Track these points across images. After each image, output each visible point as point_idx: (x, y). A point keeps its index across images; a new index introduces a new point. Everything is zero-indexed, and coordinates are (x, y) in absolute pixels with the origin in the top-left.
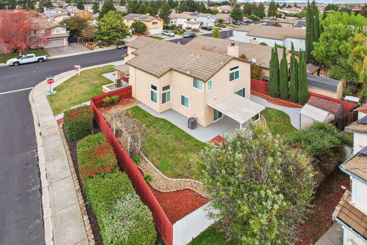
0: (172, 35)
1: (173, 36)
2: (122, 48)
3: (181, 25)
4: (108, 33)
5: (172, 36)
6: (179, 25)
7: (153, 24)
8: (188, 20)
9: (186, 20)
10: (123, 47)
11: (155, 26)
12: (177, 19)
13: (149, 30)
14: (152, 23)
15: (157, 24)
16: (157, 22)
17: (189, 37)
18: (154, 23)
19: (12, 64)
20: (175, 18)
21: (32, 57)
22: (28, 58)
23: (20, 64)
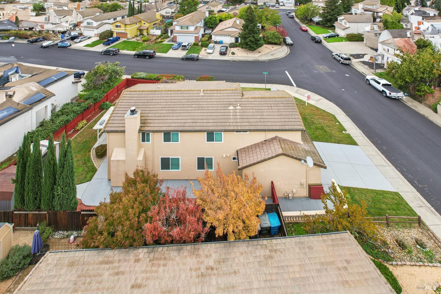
21: (379, 83)
22: (376, 82)
23: (370, 84)
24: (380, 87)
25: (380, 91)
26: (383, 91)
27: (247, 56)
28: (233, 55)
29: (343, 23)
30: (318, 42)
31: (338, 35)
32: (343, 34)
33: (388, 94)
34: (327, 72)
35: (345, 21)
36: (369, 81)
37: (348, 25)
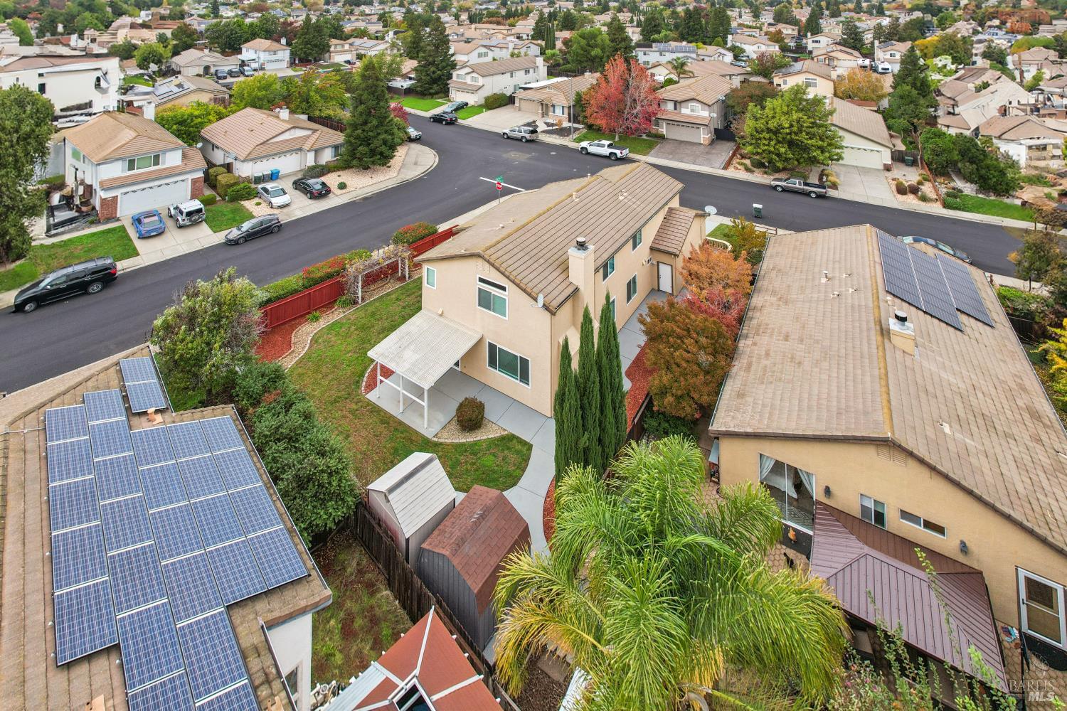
2: (779, 189)
10: (781, 186)
19: (580, 150)
21: (603, 146)
22: (599, 145)
23: (588, 153)
24: (606, 151)
25: (606, 157)
26: (611, 154)
27: (375, 180)
28: (344, 191)
29: (468, 80)
30: (451, 123)
31: (467, 104)
32: (472, 100)
33: (619, 155)
34: (530, 158)
35: (474, 75)
36: (586, 149)
37: (481, 81)
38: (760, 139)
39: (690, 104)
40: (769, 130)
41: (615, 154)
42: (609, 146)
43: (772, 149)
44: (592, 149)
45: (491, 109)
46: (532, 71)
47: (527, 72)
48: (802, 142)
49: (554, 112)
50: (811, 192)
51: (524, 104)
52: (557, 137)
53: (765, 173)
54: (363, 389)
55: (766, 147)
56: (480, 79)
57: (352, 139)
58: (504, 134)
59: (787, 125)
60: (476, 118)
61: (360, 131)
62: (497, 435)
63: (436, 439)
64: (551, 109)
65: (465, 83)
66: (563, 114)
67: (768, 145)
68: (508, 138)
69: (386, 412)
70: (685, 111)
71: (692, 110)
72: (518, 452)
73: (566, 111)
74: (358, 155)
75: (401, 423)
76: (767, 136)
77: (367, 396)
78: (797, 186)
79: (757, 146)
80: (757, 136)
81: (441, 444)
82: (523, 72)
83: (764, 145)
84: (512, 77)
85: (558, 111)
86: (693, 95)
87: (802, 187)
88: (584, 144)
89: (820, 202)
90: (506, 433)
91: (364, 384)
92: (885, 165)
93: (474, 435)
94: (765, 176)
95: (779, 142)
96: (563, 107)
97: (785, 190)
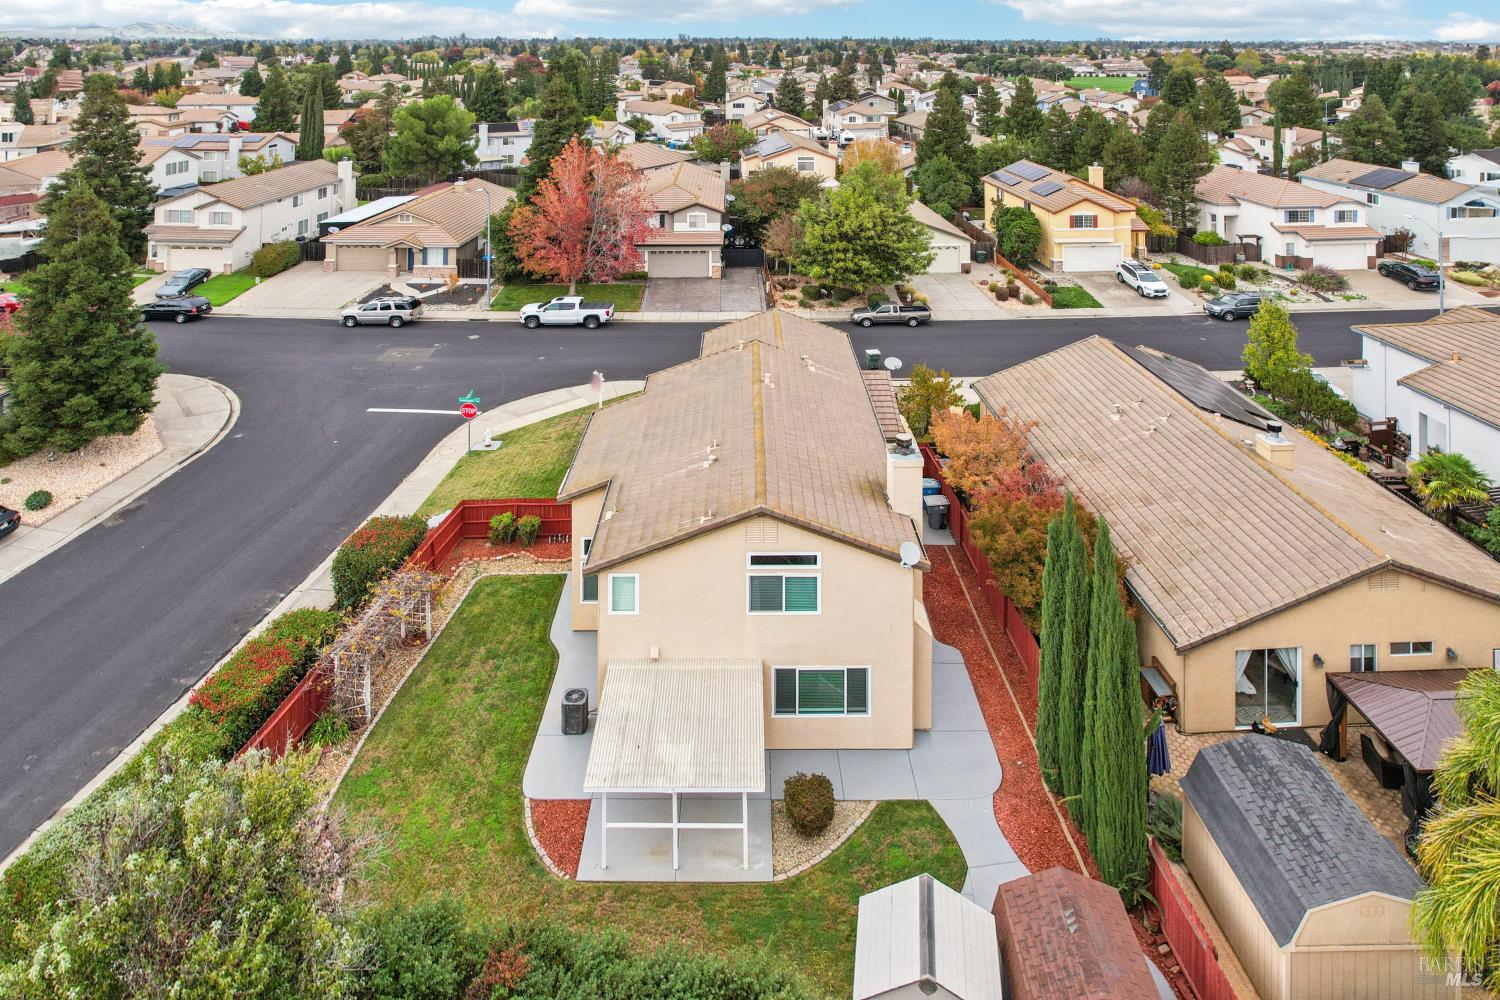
0: (1153, 294)
1: (1156, 297)
2: (867, 323)
3: (1253, 241)
4: (825, 253)
5: (1147, 297)
6: (1241, 238)
7: (1072, 226)
8: (1293, 216)
9: (1280, 218)
10: (869, 319)
11: (1084, 234)
12: (1239, 205)
13: (1056, 249)
14: (1068, 222)
15: (1096, 225)
16: (1095, 218)
17: (1229, 317)
18: (1076, 222)
19: (523, 321)
20: (1233, 198)
21: (571, 306)
22: (562, 307)
23: (540, 326)
24: (577, 315)
25: (578, 325)
26: (587, 318)
29: (203, 221)
30: (195, 317)
31: (208, 273)
32: (218, 262)
33: (603, 318)
34: (433, 355)
35: (220, 208)
36: (537, 318)
37: (237, 219)
38: (831, 252)
39: (690, 214)
40: (844, 236)
41: (596, 317)
42: (582, 305)
43: (851, 265)
44: (550, 316)
45: (270, 276)
46: (330, 190)
47: (323, 192)
48: (889, 248)
49: (425, 262)
50: (911, 319)
51: (347, 257)
52: (455, 307)
53: (831, 305)
54: (555, 870)
55: (842, 264)
56: (236, 214)
57: (47, 384)
58: (347, 318)
59: (870, 225)
60: (245, 297)
61: (67, 361)
62: (865, 815)
63: (781, 877)
64: (418, 257)
65: (195, 229)
66: (446, 262)
67: (844, 260)
68: (358, 324)
69: (650, 885)
70: (681, 226)
71: (693, 224)
72: (922, 821)
73: (453, 256)
74: (67, 420)
75: (695, 887)
76: (843, 245)
77: (580, 876)
78: (892, 313)
79: (827, 263)
80: (827, 247)
81: (798, 878)
82: (315, 193)
83: (838, 261)
84: (295, 205)
85: (435, 260)
86: (688, 200)
87: (898, 314)
88: (531, 309)
89: (922, 330)
90: (873, 805)
91: (548, 861)
92: (963, 265)
93: (831, 835)
94: (832, 309)
95: (856, 253)
96: (446, 250)
97: (875, 323)
